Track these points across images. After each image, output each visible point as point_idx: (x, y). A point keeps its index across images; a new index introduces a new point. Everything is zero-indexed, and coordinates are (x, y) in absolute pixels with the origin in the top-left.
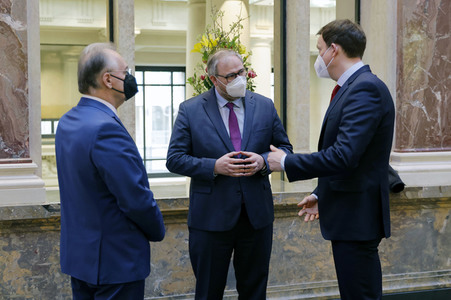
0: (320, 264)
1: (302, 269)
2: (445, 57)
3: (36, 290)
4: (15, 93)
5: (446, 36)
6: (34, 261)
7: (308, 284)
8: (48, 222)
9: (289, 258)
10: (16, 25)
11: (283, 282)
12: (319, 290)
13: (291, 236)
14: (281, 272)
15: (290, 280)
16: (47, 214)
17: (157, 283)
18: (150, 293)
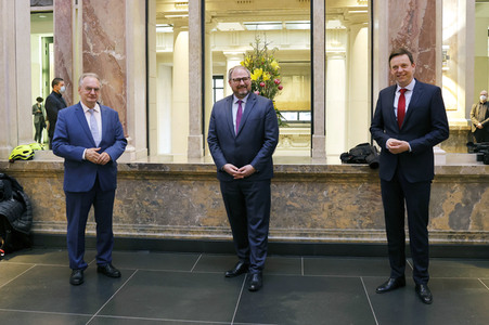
0: (315, 217)
1: (300, 219)
2: (427, 66)
3: (125, 213)
4: (117, 96)
5: (428, 50)
6: (124, 196)
7: (304, 230)
8: (130, 173)
9: (290, 210)
10: (118, 57)
11: (286, 226)
12: (313, 235)
13: (292, 195)
14: (284, 219)
15: (291, 226)
16: (129, 169)
17: (198, 218)
18: (193, 223)
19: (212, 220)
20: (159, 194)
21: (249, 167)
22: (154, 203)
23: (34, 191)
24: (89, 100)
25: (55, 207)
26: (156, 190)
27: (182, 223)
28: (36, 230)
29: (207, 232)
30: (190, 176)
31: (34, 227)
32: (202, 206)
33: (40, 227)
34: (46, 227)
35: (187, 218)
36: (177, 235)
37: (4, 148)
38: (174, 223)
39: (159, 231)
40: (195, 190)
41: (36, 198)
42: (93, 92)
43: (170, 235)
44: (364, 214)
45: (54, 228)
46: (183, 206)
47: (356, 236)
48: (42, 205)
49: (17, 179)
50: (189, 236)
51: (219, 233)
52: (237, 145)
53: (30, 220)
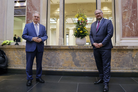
9: (92, 61)
11: (90, 67)
13: (92, 56)
14: (90, 64)
17: (61, 64)
18: (60, 66)
19: (66, 64)
20: (49, 56)
21: (100, 44)
22: (47, 59)
23: (9, 55)
24: (35, 20)
25: (15, 60)
26: (48, 54)
27: (56, 66)
28: (9, 68)
29: (64, 69)
30: (59, 50)
31: (8, 67)
32: (63, 60)
33: (10, 67)
34: (12, 67)
35: (57, 64)
36: (54, 70)
37: (1, 41)
38: (53, 66)
39: (48, 68)
40: (60, 54)
41: (9, 57)
42: (37, 18)
43: (52, 69)
44: (116, 62)
45: (15, 67)
46: (57, 60)
47: (114, 70)
48: (12, 59)
49: (4, 51)
50: (58, 70)
51: (68, 69)
52: (97, 36)
53: (7, 64)
